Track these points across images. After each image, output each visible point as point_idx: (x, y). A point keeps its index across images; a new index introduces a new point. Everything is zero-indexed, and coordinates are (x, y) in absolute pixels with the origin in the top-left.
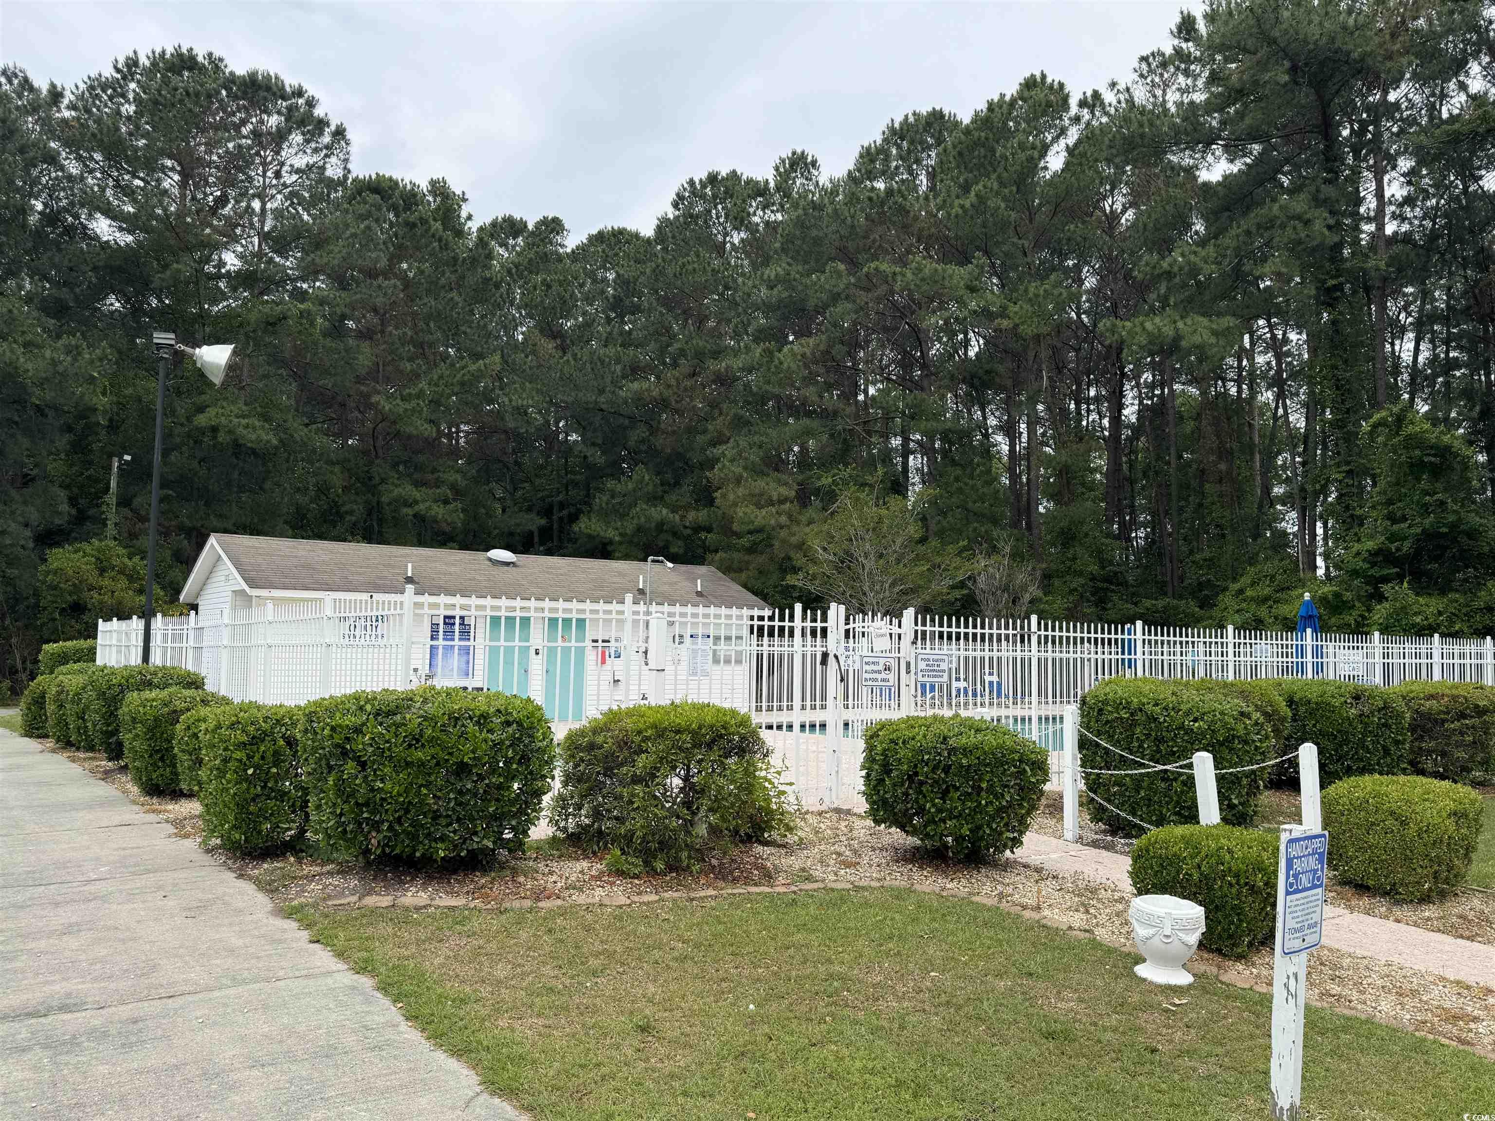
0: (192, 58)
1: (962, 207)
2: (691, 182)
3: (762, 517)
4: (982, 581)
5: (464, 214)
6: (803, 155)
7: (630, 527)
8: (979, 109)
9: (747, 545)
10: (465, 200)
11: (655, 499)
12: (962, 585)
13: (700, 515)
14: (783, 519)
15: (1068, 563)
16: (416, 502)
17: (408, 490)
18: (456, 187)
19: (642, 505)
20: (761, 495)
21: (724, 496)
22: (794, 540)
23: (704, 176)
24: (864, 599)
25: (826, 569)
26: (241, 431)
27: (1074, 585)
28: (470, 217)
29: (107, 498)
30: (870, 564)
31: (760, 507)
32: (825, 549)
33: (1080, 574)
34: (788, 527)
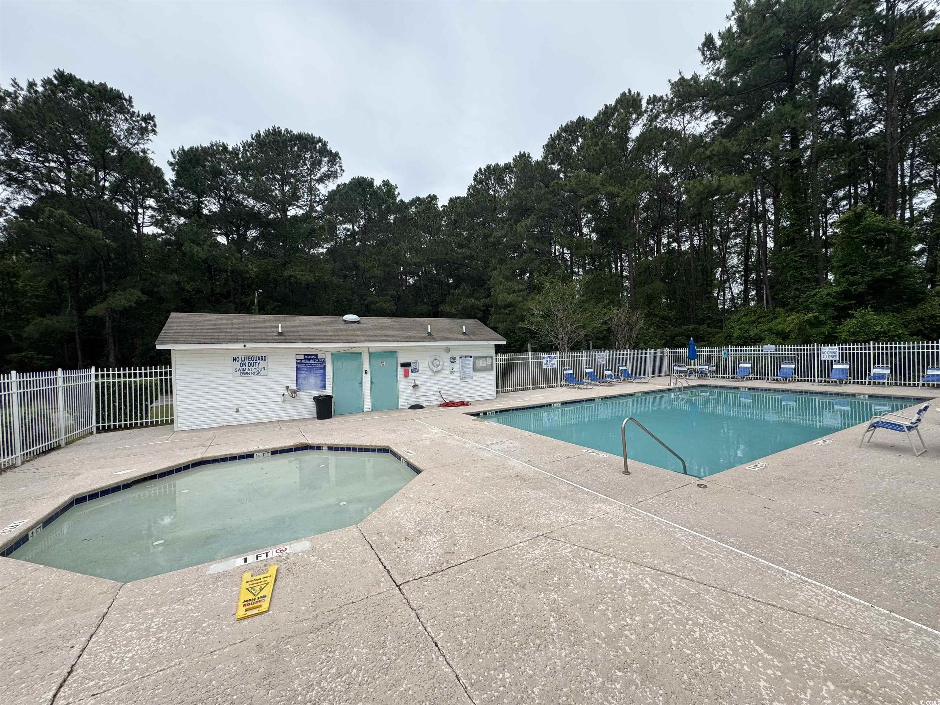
0: (280, 132)
1: (595, 150)
2: (480, 169)
3: (510, 298)
4: (615, 321)
5: (396, 193)
6: (524, 153)
7: (460, 307)
8: (601, 109)
9: (508, 312)
10: (397, 188)
11: (470, 296)
12: (605, 323)
13: (488, 301)
14: (520, 299)
15: (651, 311)
16: (377, 302)
18: (393, 183)
19: (464, 299)
20: (510, 289)
21: (495, 291)
22: (525, 307)
23: (485, 167)
24: (557, 332)
25: (539, 319)
26: (299, 276)
27: (654, 321)
28: (399, 194)
29: (254, 305)
30: (560, 315)
31: (509, 293)
32: (537, 309)
33: (657, 315)
34: (523, 302)
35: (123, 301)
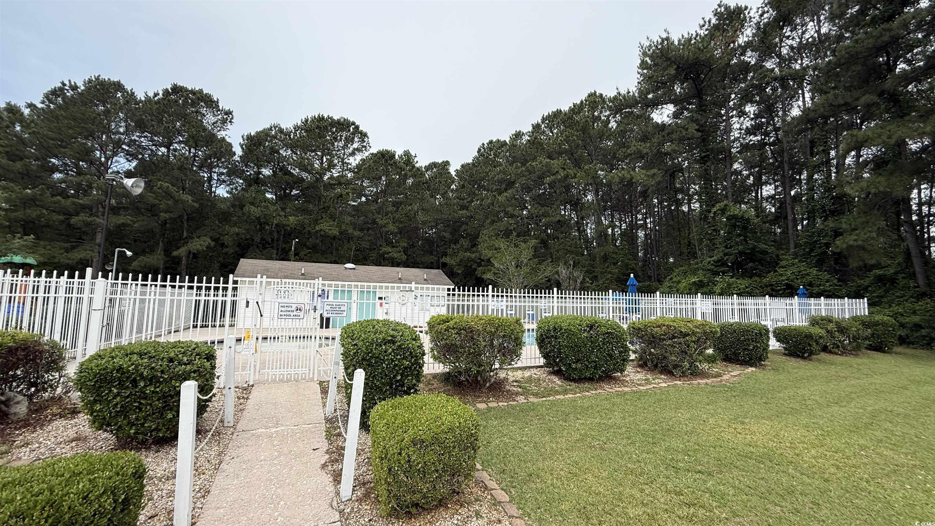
0: (323, 118)
2: (483, 145)
5: (415, 161)
10: (415, 156)
11: (466, 250)
16: (390, 252)
17: (389, 249)
18: (413, 153)
23: (487, 142)
26: (327, 231)
28: (417, 162)
29: (291, 253)
35: (199, 246)
